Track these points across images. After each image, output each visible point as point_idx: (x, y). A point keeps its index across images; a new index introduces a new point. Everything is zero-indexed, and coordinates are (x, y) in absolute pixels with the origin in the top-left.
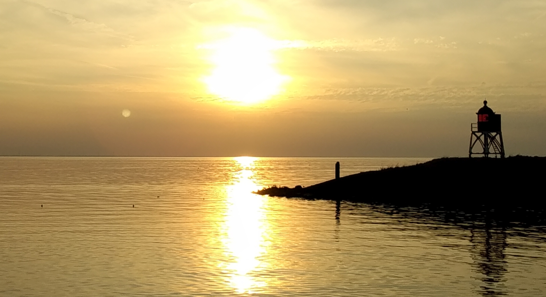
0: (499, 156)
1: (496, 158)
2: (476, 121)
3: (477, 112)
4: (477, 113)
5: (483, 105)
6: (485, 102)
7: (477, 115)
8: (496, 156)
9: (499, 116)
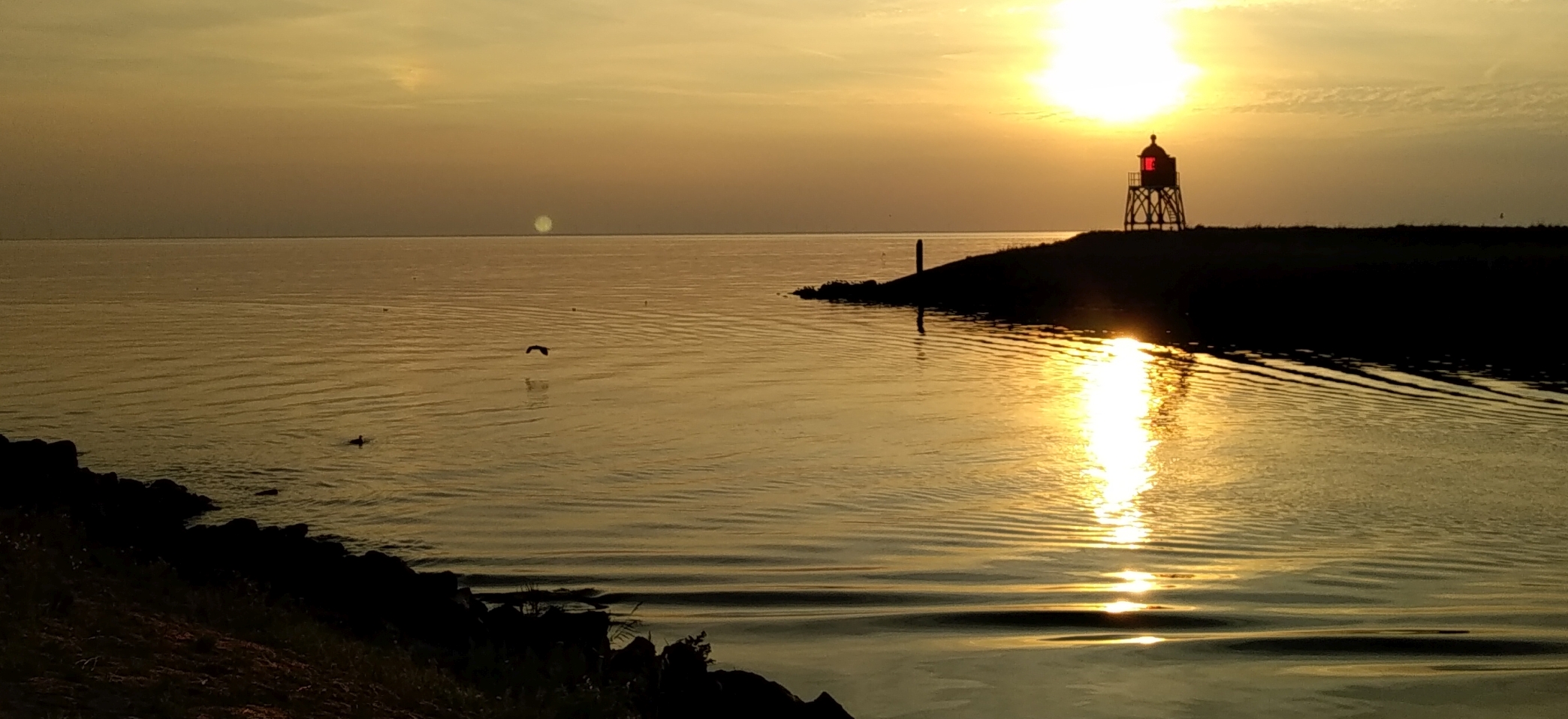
0: (1175, 227)
1: (1171, 231)
2: (1138, 169)
3: (1140, 153)
4: (1139, 156)
5: (1149, 143)
6: (1153, 138)
7: (1139, 159)
8: (1171, 228)
9: (1173, 161)
